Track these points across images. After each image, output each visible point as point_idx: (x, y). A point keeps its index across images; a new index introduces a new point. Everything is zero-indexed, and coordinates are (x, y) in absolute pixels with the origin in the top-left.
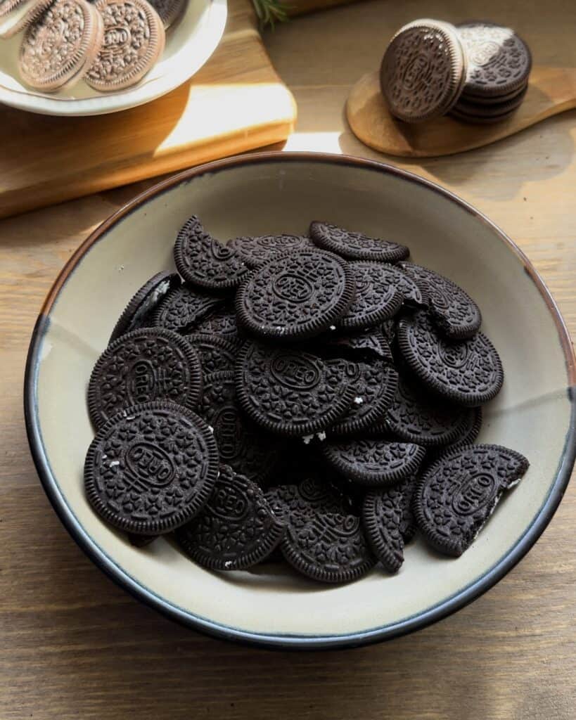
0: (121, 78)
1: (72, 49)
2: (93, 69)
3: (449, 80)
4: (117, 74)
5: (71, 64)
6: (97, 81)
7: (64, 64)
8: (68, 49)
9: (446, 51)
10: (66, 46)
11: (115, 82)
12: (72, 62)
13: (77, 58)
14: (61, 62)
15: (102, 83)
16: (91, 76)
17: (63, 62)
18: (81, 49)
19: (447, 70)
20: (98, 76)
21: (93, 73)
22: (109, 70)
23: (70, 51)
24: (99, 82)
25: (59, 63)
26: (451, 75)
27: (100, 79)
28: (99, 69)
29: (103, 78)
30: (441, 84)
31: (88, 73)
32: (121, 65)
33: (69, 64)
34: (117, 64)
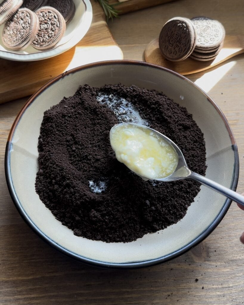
0: (47, 44)
2: (35, 40)
4: (45, 42)
8: (23, 32)
9: (187, 31)
11: (44, 46)
15: (39, 46)
16: (34, 43)
18: (29, 32)
19: (188, 39)
22: (42, 41)
25: (20, 38)
32: (47, 39)
33: (24, 38)
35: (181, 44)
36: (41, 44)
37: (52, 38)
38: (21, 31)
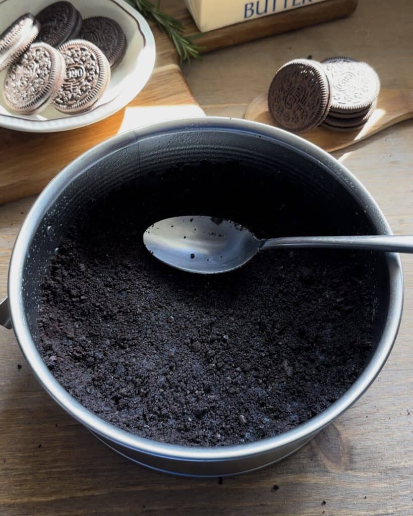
0: (79, 103)
1: (42, 83)
2: (58, 97)
3: (319, 105)
4: (76, 100)
5: (42, 94)
6: (61, 106)
7: (37, 94)
8: (39, 83)
9: (317, 83)
10: (37, 81)
11: (75, 106)
12: (43, 93)
13: (46, 89)
14: (34, 92)
15: (65, 107)
16: (57, 102)
17: (36, 93)
18: (49, 83)
19: (318, 97)
20: (62, 102)
21: (58, 100)
22: (70, 97)
23: (42, 85)
24: (63, 106)
25: (33, 93)
26: (320, 101)
27: (63, 104)
28: (63, 96)
29: (65, 103)
30: (314, 107)
31: (54, 100)
32: (78, 94)
33: (40, 94)
34: (75, 93)
35: (306, 104)
36: (70, 102)
37: (87, 93)
38: (35, 80)
